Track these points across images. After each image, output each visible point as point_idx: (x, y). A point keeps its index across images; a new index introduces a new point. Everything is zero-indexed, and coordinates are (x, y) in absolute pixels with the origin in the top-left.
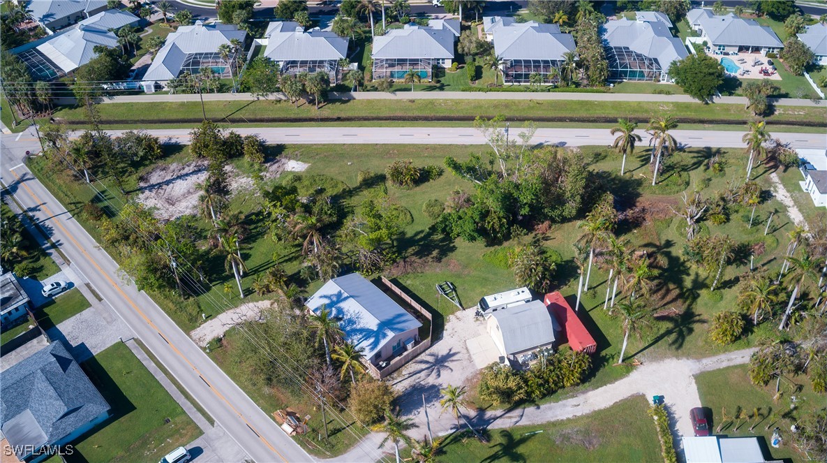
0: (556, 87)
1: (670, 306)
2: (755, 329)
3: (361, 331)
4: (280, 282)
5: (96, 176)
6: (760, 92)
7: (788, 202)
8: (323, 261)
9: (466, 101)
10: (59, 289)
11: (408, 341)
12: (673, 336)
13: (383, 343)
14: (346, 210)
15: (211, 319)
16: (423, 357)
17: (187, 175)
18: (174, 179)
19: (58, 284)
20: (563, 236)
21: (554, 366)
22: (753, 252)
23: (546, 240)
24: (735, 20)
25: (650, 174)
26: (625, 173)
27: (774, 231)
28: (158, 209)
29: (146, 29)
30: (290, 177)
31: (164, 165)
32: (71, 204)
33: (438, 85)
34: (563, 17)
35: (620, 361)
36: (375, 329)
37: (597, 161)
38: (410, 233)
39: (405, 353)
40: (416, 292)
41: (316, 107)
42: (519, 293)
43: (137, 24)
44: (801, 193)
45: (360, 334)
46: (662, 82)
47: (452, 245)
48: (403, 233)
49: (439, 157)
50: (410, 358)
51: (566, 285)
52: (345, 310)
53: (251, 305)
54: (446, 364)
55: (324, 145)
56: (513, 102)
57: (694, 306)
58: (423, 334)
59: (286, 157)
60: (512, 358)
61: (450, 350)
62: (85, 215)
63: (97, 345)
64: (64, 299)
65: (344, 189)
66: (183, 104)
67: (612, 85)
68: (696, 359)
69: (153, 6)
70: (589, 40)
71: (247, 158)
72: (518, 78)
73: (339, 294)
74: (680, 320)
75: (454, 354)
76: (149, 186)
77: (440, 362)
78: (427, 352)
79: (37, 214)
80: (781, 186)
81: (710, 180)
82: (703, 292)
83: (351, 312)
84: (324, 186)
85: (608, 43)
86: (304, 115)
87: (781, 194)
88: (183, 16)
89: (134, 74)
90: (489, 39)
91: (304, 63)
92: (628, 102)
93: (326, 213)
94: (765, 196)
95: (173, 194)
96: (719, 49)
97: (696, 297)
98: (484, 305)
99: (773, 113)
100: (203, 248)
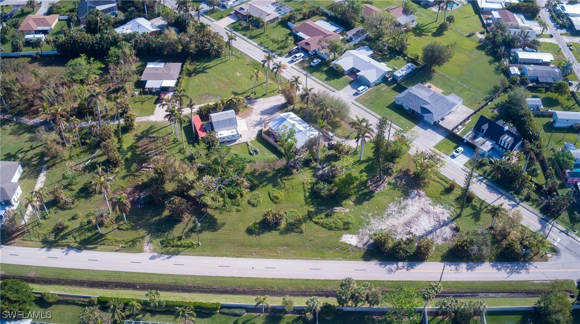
18: (433, 230)
28: (430, 204)
31: (447, 242)
38: (270, 186)
48: (274, 186)
57: (134, 143)
59: (360, 248)
76: (448, 224)
77: (259, 123)
95: (427, 217)
97: (131, 147)
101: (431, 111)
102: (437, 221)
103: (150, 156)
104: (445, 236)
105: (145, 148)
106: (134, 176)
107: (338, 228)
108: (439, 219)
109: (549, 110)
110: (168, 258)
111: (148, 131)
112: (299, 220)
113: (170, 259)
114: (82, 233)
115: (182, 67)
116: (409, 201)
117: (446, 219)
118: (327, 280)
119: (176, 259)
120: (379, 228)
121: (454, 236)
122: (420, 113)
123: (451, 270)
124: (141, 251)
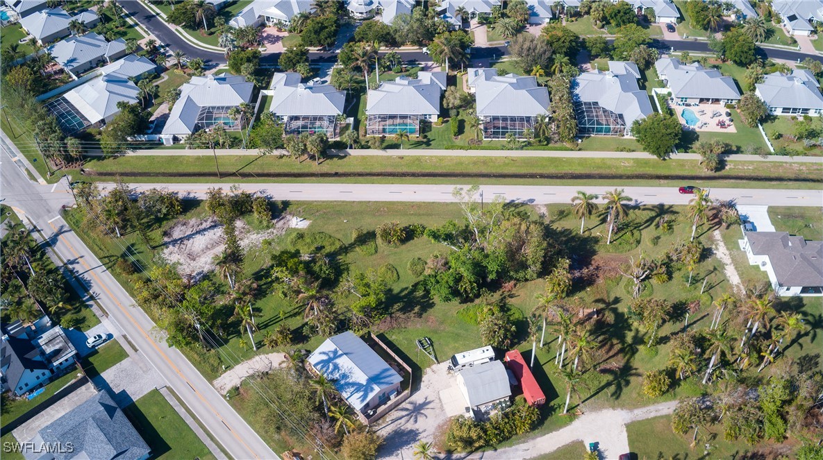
0: (529, 144)
1: (611, 360)
2: (682, 383)
3: (353, 384)
4: (286, 339)
5: (125, 230)
6: (711, 151)
7: (727, 259)
8: (322, 323)
9: (449, 158)
10: (100, 341)
11: (392, 392)
12: (613, 388)
13: (371, 396)
14: (342, 268)
15: (230, 370)
16: (404, 405)
17: (205, 230)
18: (193, 234)
19: (100, 337)
20: (526, 294)
21: (508, 418)
22: (689, 309)
23: (512, 297)
24: (698, 73)
25: (606, 232)
26: (583, 232)
27: (710, 289)
28: (181, 264)
29: (162, 75)
30: (294, 235)
31: (184, 221)
32: (105, 257)
33: (425, 140)
34: (540, 70)
35: (565, 412)
36: (365, 384)
37: (561, 218)
38: (396, 290)
39: (389, 403)
40: (399, 347)
41: (316, 163)
42: (484, 351)
43: (154, 71)
44: (739, 252)
45: (352, 387)
46: (626, 137)
47: (431, 302)
48: (390, 290)
49: (423, 215)
50: (393, 407)
51: (525, 341)
52: (340, 366)
53: (263, 356)
54: (422, 411)
55: (323, 202)
56: (491, 159)
57: (632, 360)
58: (404, 385)
59: (290, 214)
60: (476, 409)
61: (426, 399)
62: (118, 270)
63: (137, 392)
64: (105, 349)
65: (341, 247)
66: (198, 158)
67: (580, 140)
68: (629, 409)
69: (167, 49)
70: (560, 99)
71: (256, 215)
72: (496, 134)
73: (335, 352)
74: (619, 373)
75: (429, 403)
76: (172, 241)
77: (418, 410)
78: (407, 401)
79: (77, 267)
80: (722, 244)
81: (658, 238)
82: (641, 348)
83: (345, 367)
84: (324, 244)
85: (579, 98)
86: (306, 170)
87: (721, 252)
88: (196, 64)
89: (153, 126)
90: (472, 91)
91: (305, 118)
92: (593, 159)
93: (325, 272)
94: (706, 254)
95: (193, 249)
96: (682, 101)
97: (634, 351)
98: (455, 363)
99: (724, 168)
100: (221, 303)
104: (183, 228)
108: (179, 247)
117: (171, 247)
124: (548, 206)
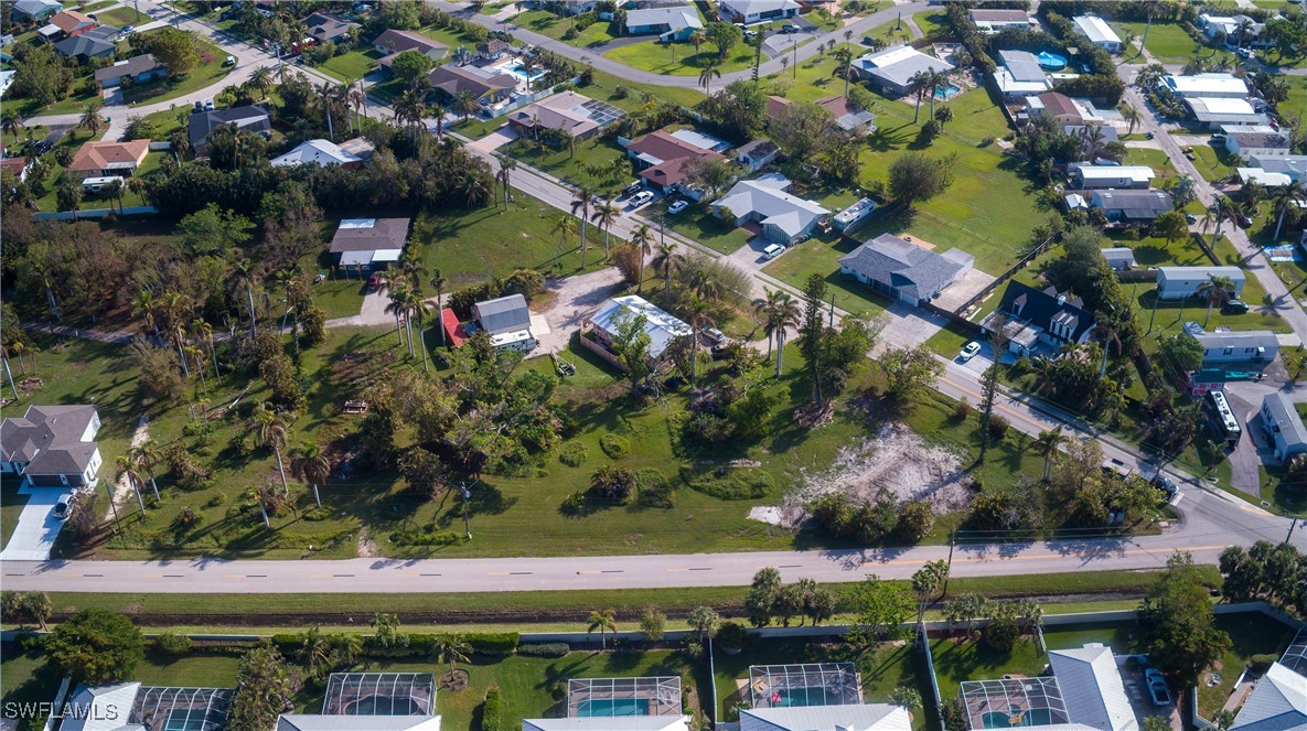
28: (921, 446)
31: (958, 511)
59: (787, 529)
76: (957, 478)
77: (573, 320)
95: (916, 469)
101: (912, 280)
102: (936, 475)
103: (357, 387)
104: (953, 500)
105: (348, 374)
106: (329, 423)
107: (742, 497)
108: (940, 472)
109: (1150, 269)
110: (408, 565)
111: (350, 344)
112: (664, 486)
113: (412, 567)
114: (231, 529)
115: (411, 226)
116: (880, 443)
117: (953, 470)
118: (726, 587)
119: (423, 566)
120: (823, 492)
121: (970, 499)
122: (891, 285)
123: (969, 558)
124: (353, 555)
